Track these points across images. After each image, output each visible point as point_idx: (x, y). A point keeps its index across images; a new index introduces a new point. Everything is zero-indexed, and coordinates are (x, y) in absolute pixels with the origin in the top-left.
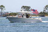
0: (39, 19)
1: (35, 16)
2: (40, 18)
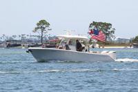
0: (108, 54)
2: (111, 52)
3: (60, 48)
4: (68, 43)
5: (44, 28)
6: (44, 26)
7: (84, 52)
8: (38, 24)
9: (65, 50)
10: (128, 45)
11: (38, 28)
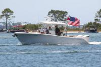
1: (77, 32)
3: (41, 33)
4: (48, 28)
5: (8, 16)
6: (9, 14)
7: (62, 36)
8: (3, 12)
9: (46, 34)
10: (82, 30)
11: (3, 15)
